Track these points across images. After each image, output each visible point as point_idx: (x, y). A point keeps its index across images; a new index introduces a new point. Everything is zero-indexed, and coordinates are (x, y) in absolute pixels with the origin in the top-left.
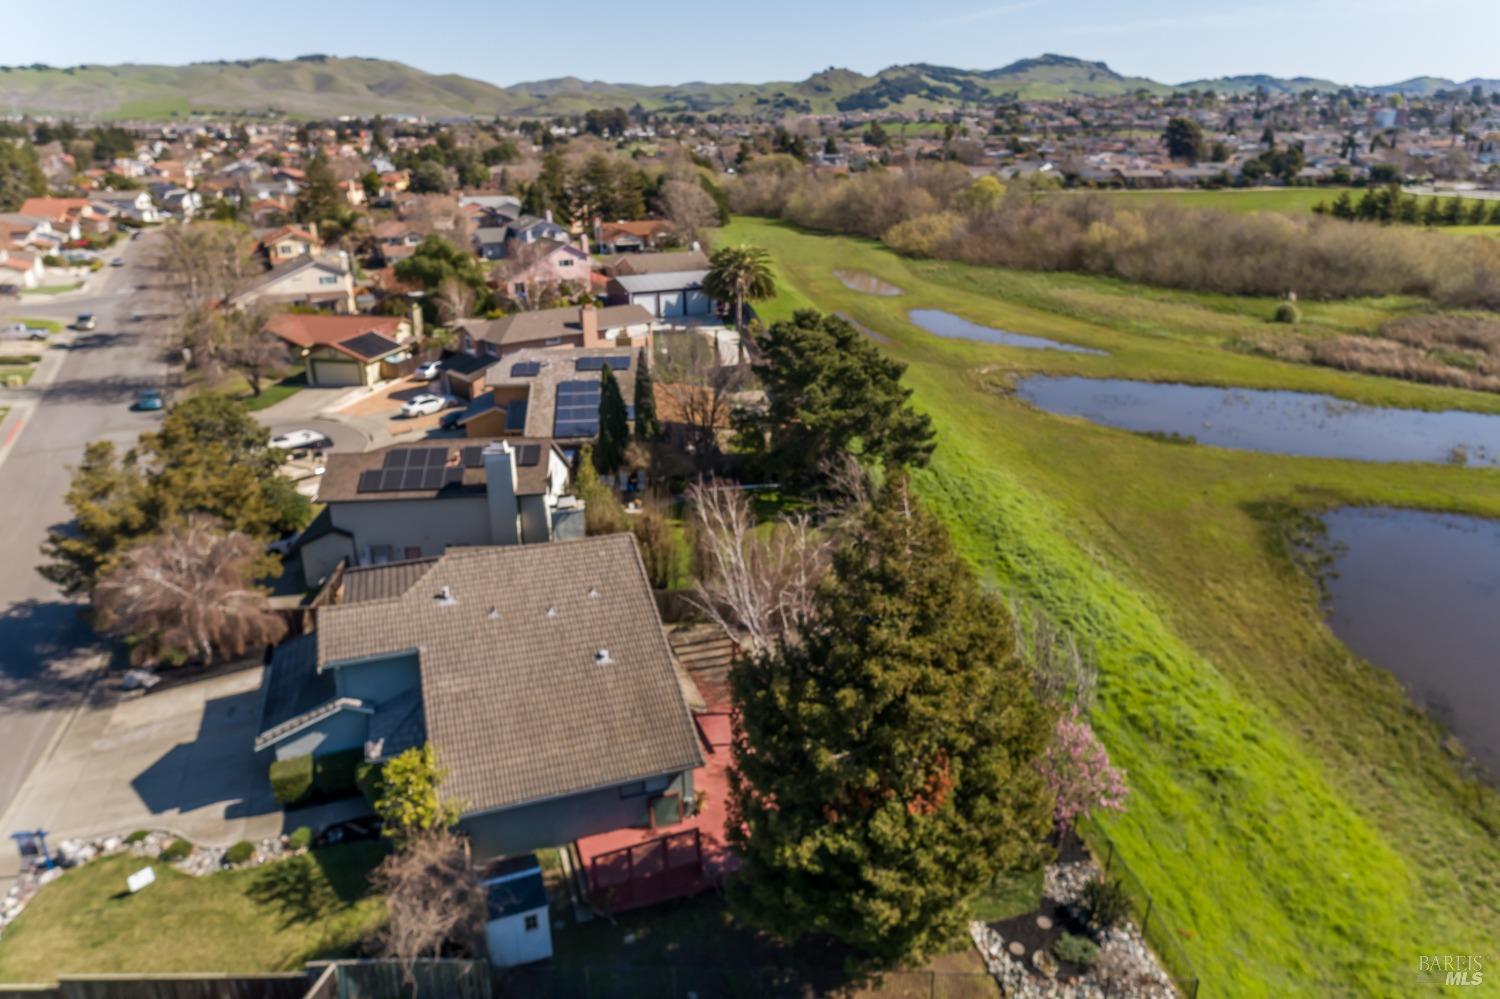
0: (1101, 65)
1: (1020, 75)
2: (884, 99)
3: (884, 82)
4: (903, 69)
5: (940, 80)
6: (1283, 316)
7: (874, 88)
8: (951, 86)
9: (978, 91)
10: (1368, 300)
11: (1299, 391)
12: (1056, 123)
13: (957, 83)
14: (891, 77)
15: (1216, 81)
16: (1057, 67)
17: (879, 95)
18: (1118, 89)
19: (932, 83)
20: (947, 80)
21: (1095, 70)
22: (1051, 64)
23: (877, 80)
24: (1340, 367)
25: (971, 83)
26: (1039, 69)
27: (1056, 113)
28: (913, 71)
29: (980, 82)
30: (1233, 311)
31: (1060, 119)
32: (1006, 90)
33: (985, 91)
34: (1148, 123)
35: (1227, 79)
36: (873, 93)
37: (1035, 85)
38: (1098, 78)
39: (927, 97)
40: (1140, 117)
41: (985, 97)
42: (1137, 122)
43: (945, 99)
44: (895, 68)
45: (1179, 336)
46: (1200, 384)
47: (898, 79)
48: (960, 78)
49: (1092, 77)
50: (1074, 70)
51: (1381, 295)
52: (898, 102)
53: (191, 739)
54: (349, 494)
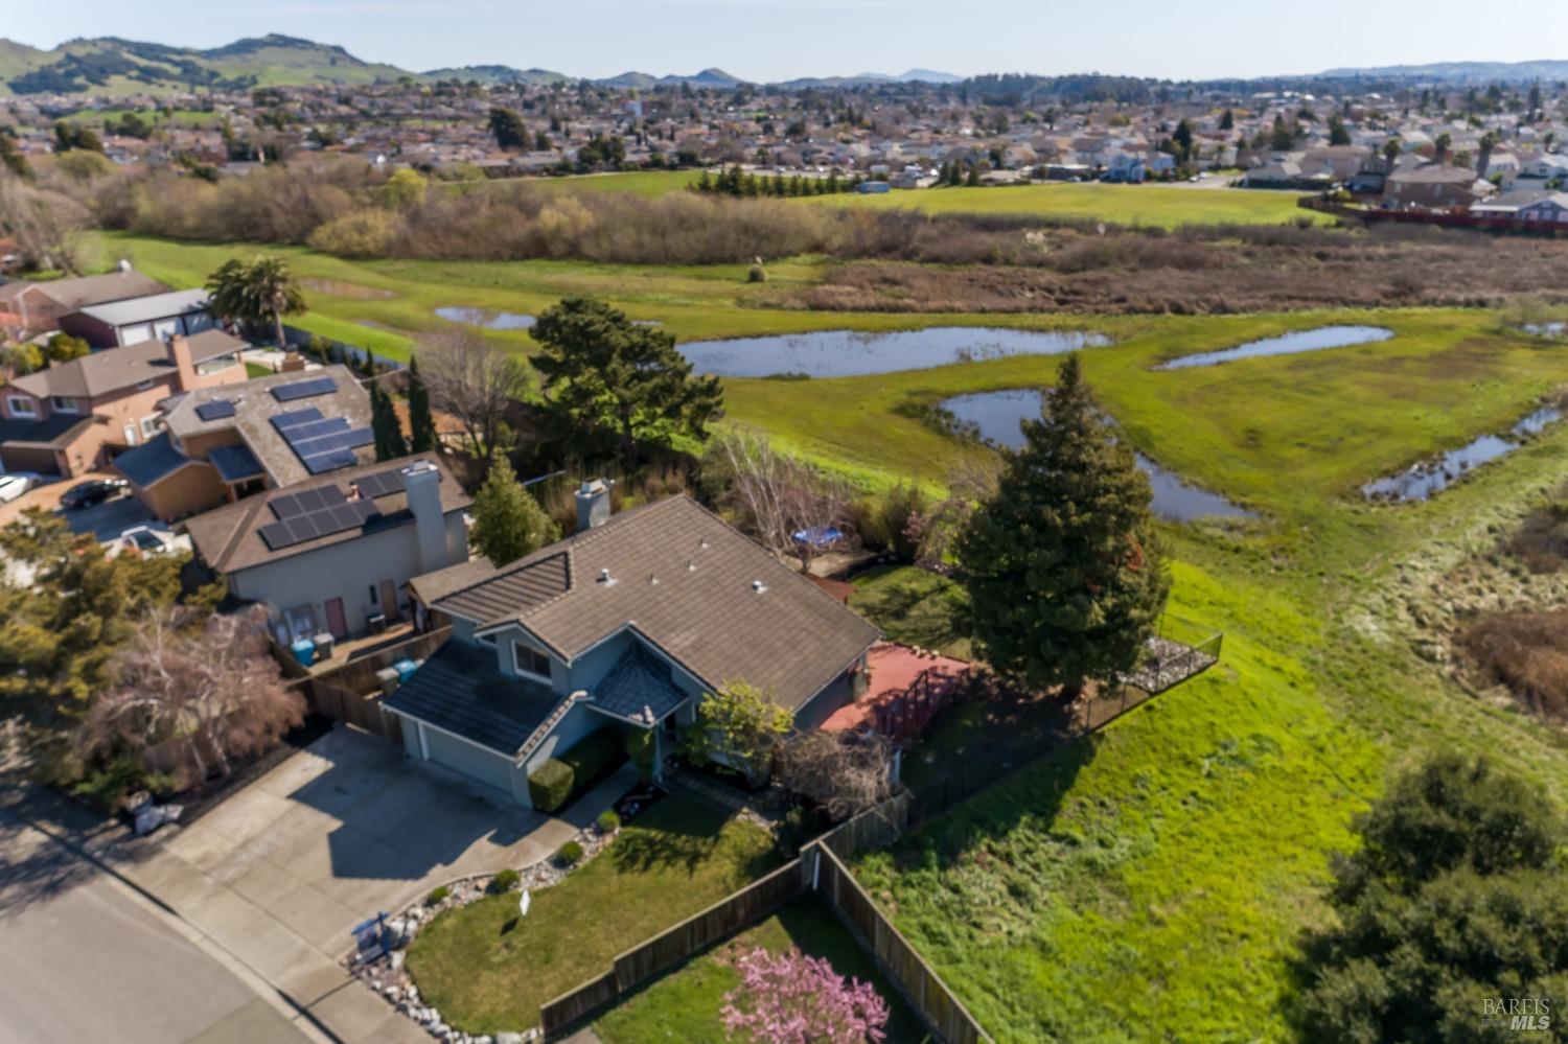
0: (339, 49)
1: (249, 56)
2: (80, 80)
3: (70, 58)
4: (94, 42)
5: (150, 59)
6: (755, 277)
7: (59, 65)
8: (166, 66)
9: (204, 74)
10: (791, 259)
11: (827, 330)
12: (330, 112)
13: (176, 64)
14: (79, 52)
15: (459, 70)
16: (289, 50)
17: (70, 74)
18: (368, 78)
19: (142, 62)
20: (157, 59)
21: (334, 54)
22: (280, 46)
23: (61, 56)
24: (833, 309)
25: (192, 63)
26: (268, 50)
27: (326, 102)
28: (109, 46)
29: (201, 62)
30: (711, 278)
31: (333, 109)
32: (241, 73)
33: (213, 74)
34: (428, 112)
35: (468, 68)
36: (61, 71)
37: (273, 69)
38: (339, 62)
39: (138, 78)
40: (416, 107)
41: (216, 81)
42: (416, 111)
43: (163, 81)
44: (80, 42)
45: (697, 302)
46: (759, 336)
47: (89, 55)
48: (177, 58)
49: (333, 62)
50: (308, 54)
51: (797, 255)
52: (102, 84)
53: (335, 824)
54: (261, 555)
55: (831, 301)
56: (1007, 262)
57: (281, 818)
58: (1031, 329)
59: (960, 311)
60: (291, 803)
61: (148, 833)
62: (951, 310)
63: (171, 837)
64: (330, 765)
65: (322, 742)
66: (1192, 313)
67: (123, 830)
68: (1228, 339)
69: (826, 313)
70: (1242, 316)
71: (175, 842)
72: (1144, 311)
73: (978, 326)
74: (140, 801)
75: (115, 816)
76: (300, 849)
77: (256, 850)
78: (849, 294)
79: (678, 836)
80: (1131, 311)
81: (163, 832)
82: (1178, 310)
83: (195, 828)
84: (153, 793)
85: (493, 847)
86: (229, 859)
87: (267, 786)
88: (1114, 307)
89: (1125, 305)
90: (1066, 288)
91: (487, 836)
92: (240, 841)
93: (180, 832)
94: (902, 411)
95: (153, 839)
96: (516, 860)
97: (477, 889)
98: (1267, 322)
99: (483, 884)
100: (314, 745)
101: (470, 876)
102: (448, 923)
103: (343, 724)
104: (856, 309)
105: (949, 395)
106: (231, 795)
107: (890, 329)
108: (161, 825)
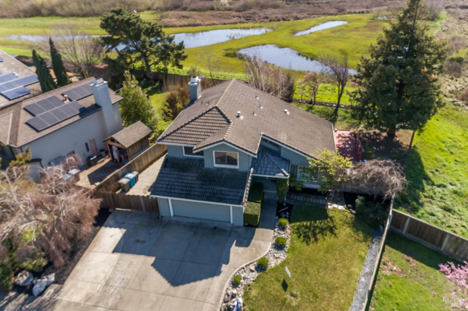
53: (152, 260)
54: (33, 135)
55: (171, 24)
56: (218, 10)
57: (118, 263)
58: (244, 28)
59: (217, 25)
60: (117, 255)
61: (41, 294)
62: (214, 24)
63: (57, 292)
64: (124, 231)
65: (110, 220)
66: (289, 20)
67: (23, 297)
68: (306, 26)
69: (171, 28)
70: (303, 20)
71: (62, 293)
72: (275, 21)
73: (227, 29)
74: (25, 278)
75: (13, 290)
76: (142, 278)
77: (117, 284)
78: (176, 21)
79: (315, 222)
80: (270, 21)
81: (51, 291)
82: (284, 20)
83: (69, 283)
84: (31, 271)
85: (241, 249)
86: (104, 294)
87: (95, 249)
88: (265, 20)
89: (269, 19)
90: (245, 16)
91: (234, 244)
92: (103, 283)
93: (61, 288)
94: (227, 55)
95: (46, 296)
96: (258, 252)
97: (252, 271)
98: (313, 21)
99: (253, 268)
100: (106, 223)
101: (244, 266)
102: (254, 293)
103: (115, 209)
104: (181, 26)
105: (239, 49)
106: (78, 260)
107: (198, 32)
108: (47, 287)
